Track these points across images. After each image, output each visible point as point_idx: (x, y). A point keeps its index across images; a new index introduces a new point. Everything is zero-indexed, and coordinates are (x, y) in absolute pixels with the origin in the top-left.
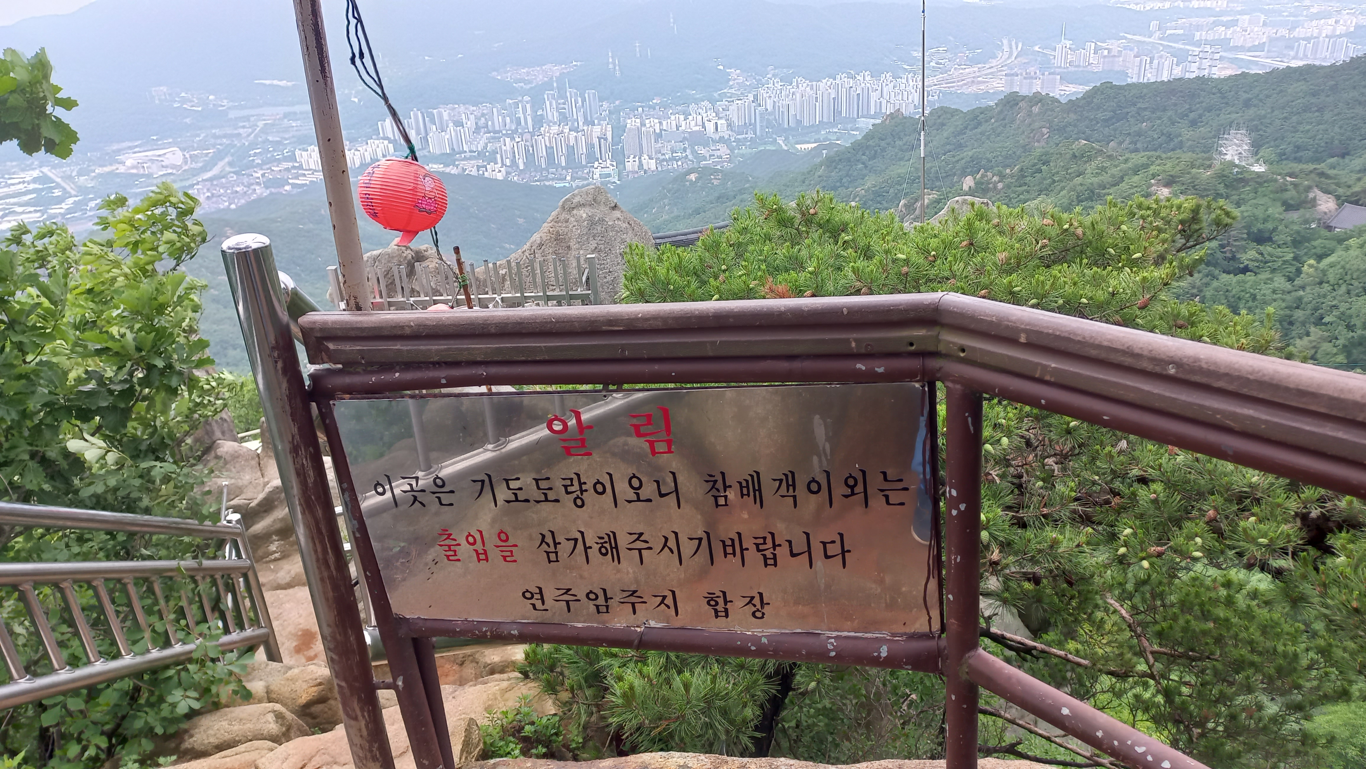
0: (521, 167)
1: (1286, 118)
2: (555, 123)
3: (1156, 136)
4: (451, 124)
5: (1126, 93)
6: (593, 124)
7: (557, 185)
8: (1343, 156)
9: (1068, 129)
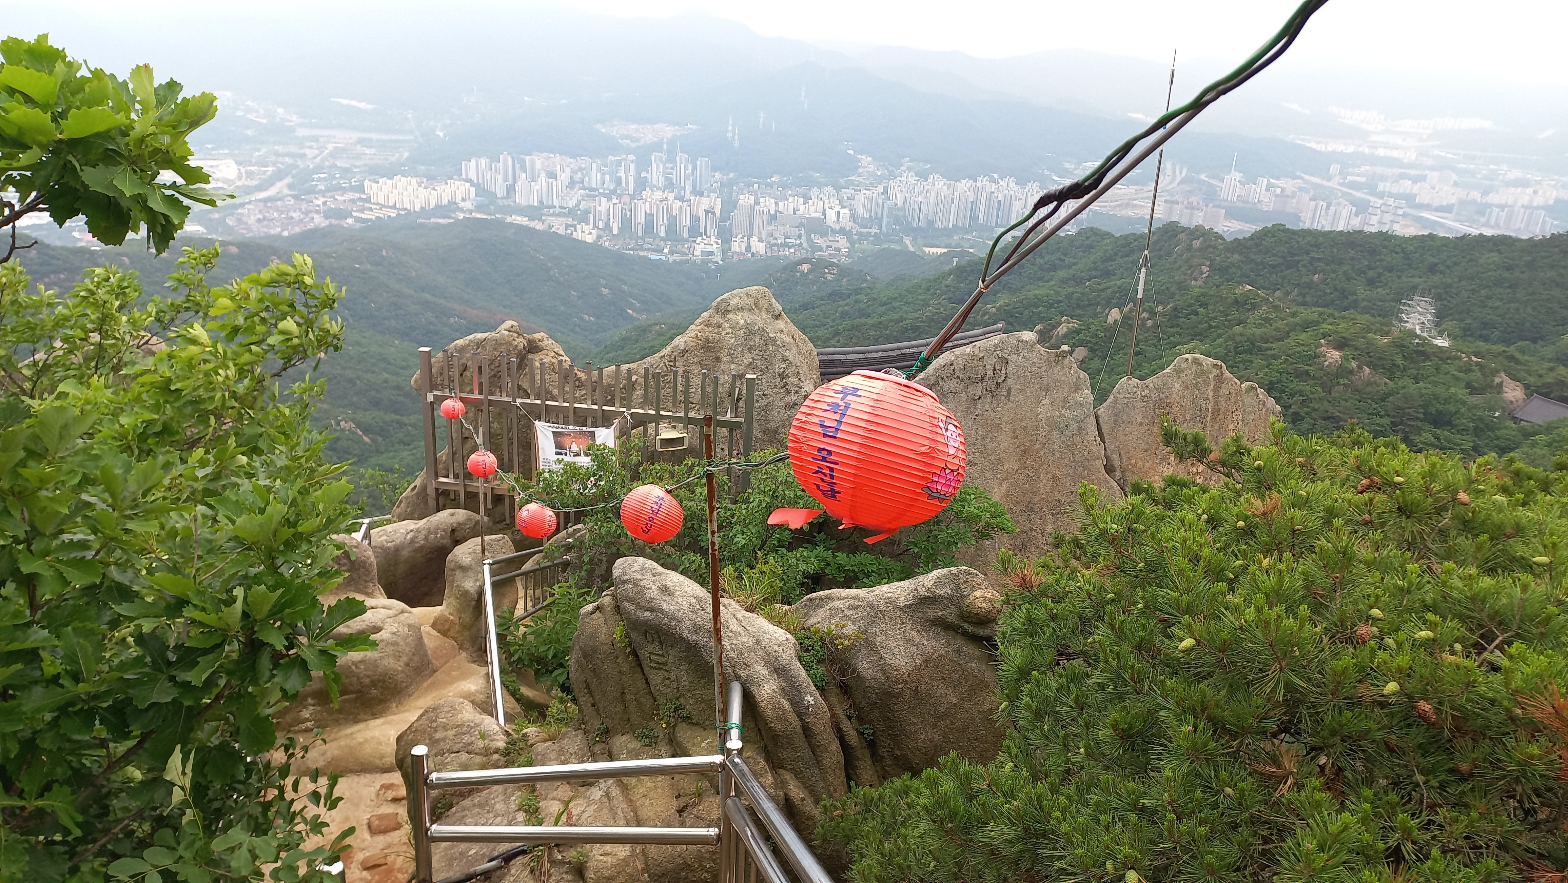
0: (615, 232)
1: (1474, 290)
2: (659, 189)
3: (1328, 291)
4: (543, 175)
5: (1300, 239)
6: (702, 195)
7: (653, 257)
8: (1534, 341)
9: (1230, 270)
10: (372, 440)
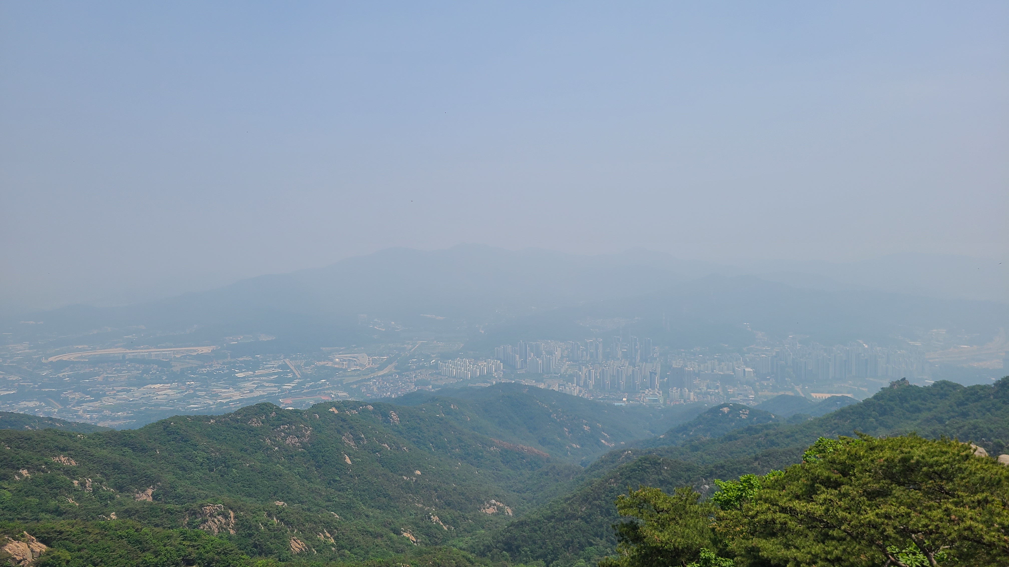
0: (591, 387)
2: (618, 359)
4: (544, 353)
6: (647, 362)
10: (448, 528)
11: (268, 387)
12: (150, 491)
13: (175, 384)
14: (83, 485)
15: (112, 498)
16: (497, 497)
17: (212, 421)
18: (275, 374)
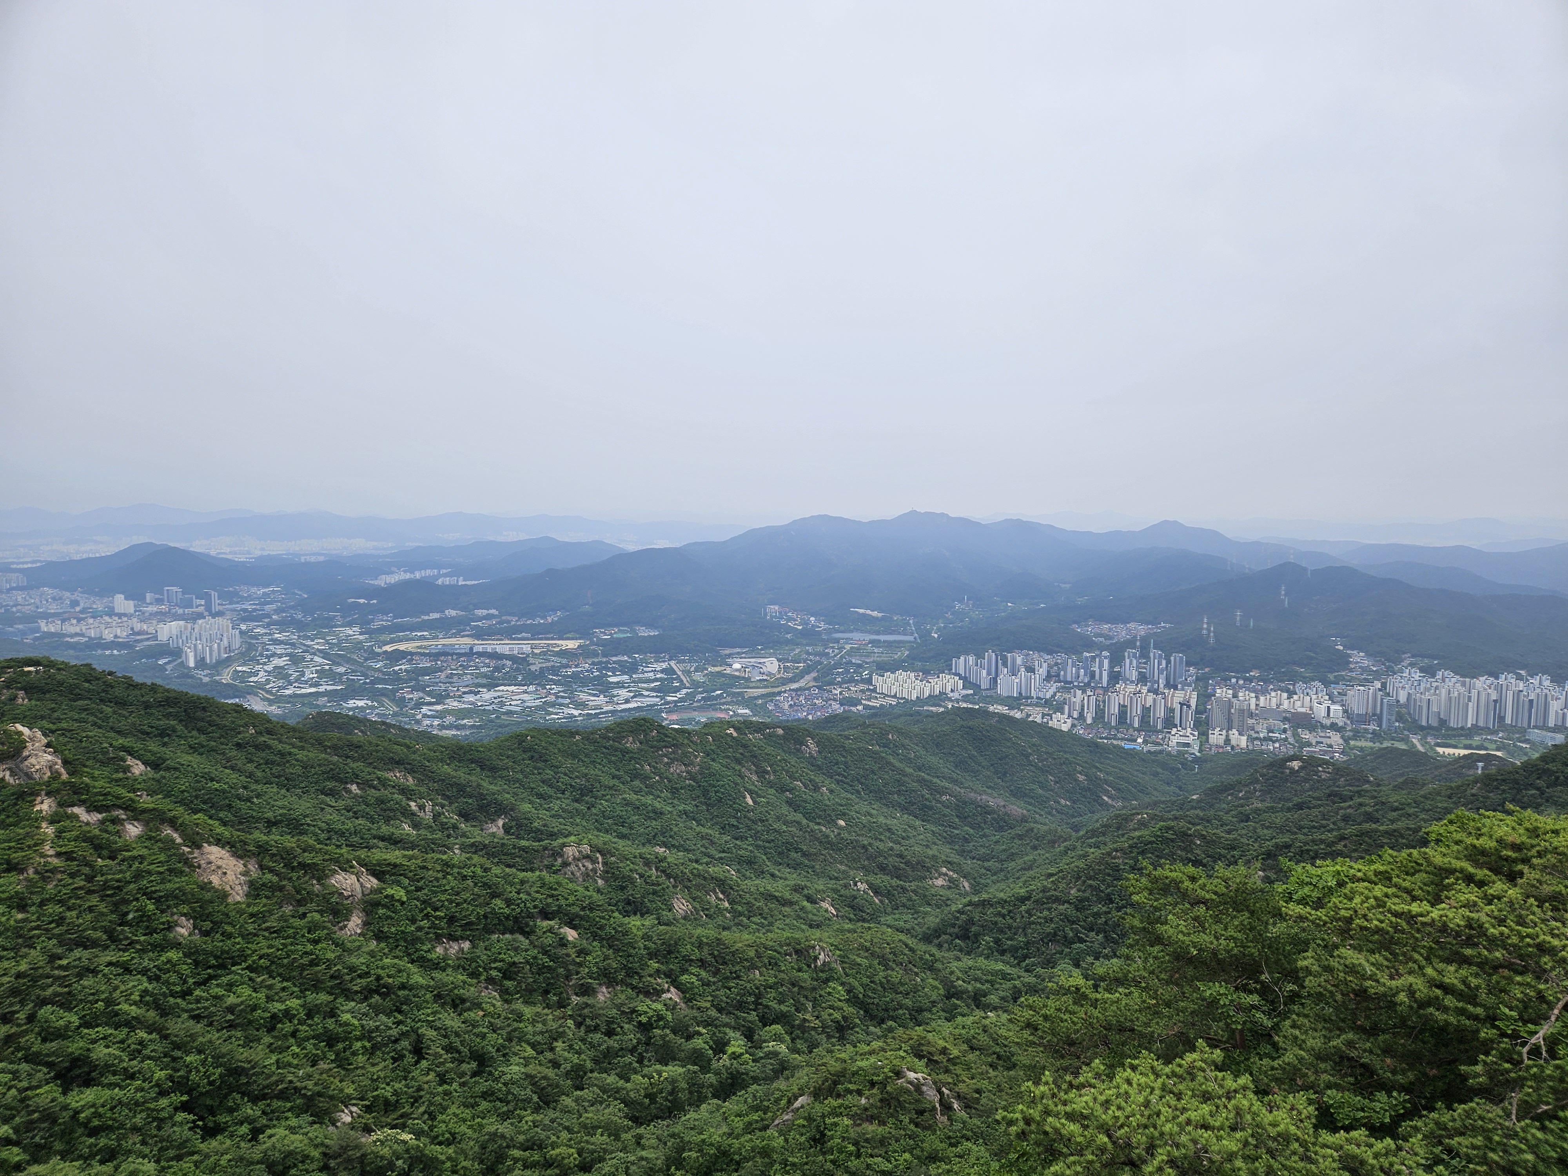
0: (1089, 721)
2: (1132, 682)
4: (1023, 669)
6: (1176, 688)
7: (1127, 747)
10: (881, 901)
11: (648, 696)
12: (500, 823)
13: (532, 688)
14: (422, 807)
15: (455, 827)
16: (949, 864)
17: (577, 737)
18: (656, 680)
